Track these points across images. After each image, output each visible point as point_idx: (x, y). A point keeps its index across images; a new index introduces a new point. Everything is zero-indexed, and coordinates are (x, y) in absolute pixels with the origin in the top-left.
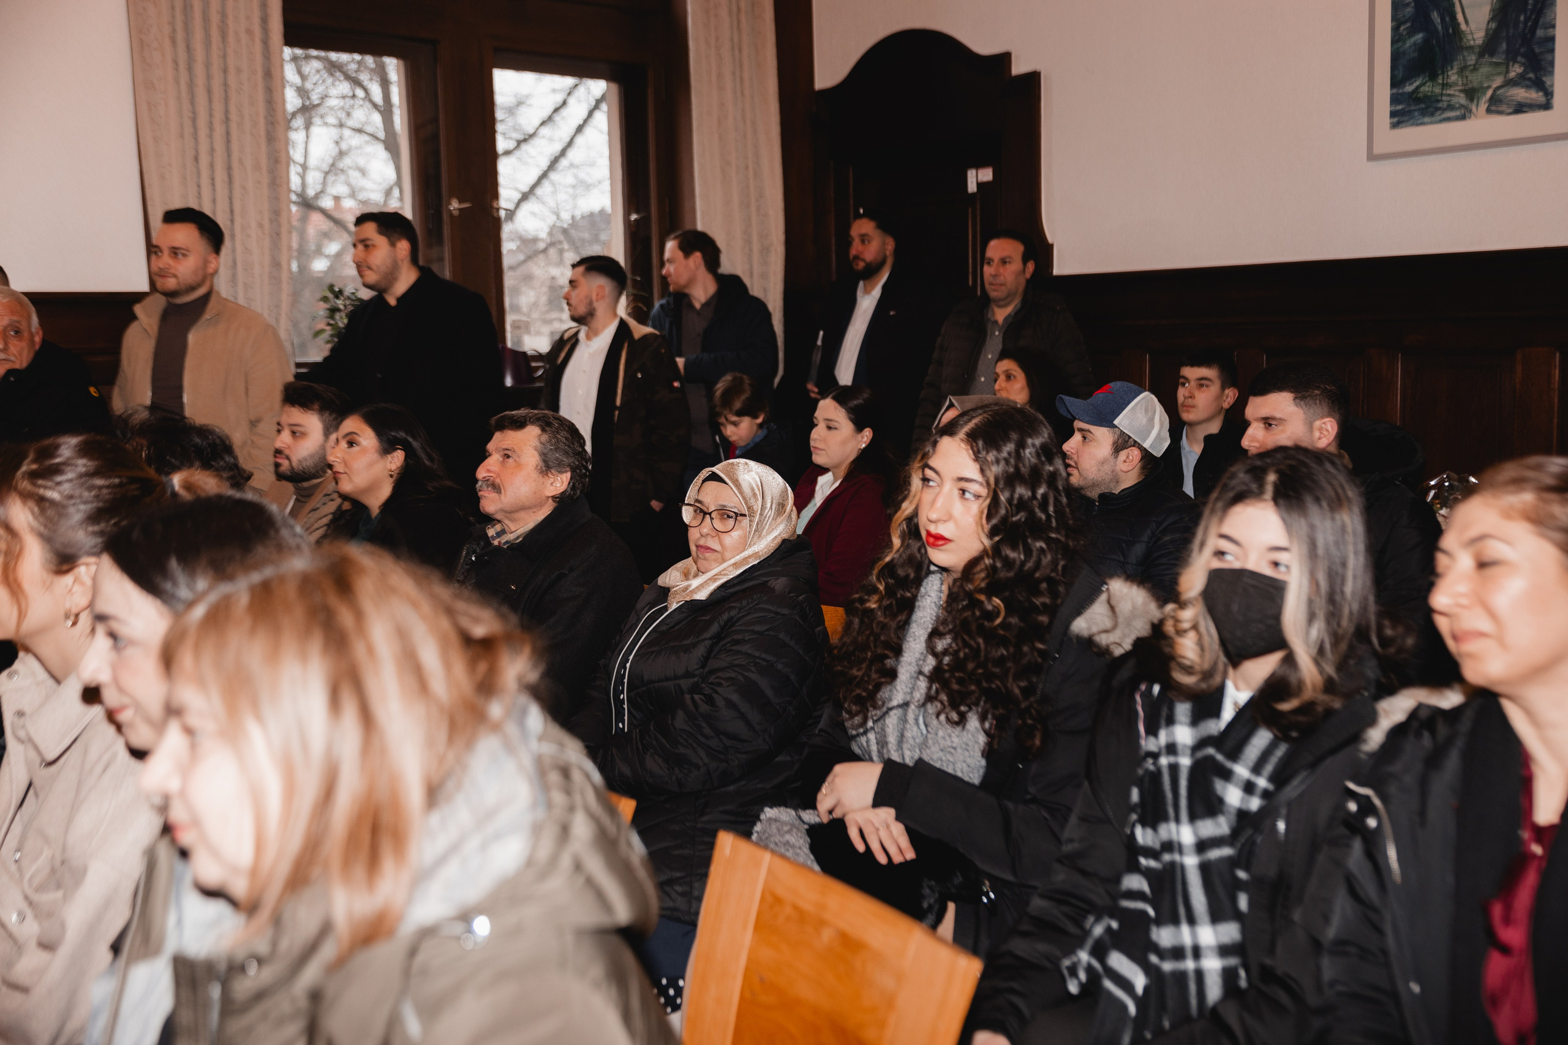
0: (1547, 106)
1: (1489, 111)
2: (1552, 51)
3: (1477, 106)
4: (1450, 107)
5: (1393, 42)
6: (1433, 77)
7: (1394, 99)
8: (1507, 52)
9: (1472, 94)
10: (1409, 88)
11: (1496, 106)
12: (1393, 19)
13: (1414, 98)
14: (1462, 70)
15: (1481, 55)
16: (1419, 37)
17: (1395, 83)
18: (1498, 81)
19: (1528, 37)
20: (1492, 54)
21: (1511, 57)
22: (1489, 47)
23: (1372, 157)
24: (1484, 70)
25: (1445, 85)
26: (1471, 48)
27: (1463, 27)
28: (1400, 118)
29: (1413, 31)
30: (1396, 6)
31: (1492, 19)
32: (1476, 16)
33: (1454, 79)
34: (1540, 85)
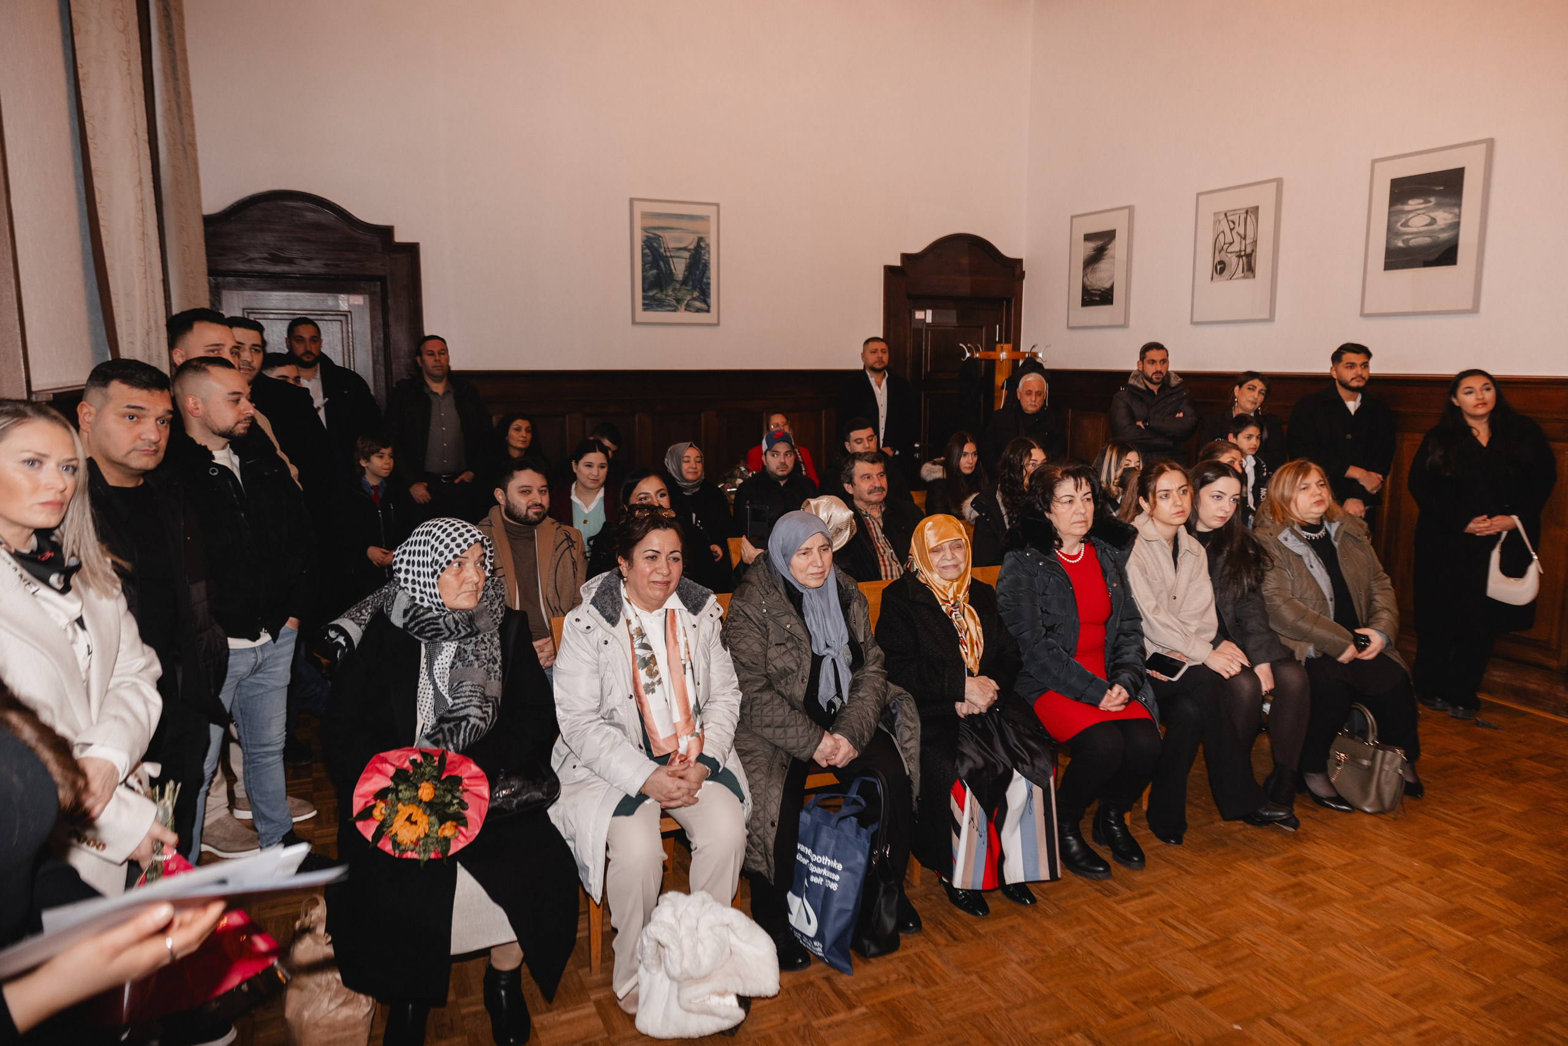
0: (708, 311)
1: (686, 310)
2: (709, 289)
3: (681, 307)
4: (670, 306)
5: (643, 271)
6: (661, 291)
7: (644, 298)
8: (693, 286)
9: (679, 301)
10: (651, 294)
11: (688, 308)
12: (643, 261)
13: (653, 298)
14: (674, 290)
15: (682, 285)
16: (655, 271)
17: (644, 291)
18: (689, 298)
19: (700, 281)
20: (686, 285)
21: (694, 288)
22: (684, 282)
23: (634, 322)
24: (683, 292)
25: (666, 296)
26: (677, 281)
27: (674, 271)
28: (647, 307)
29: (651, 268)
30: (644, 255)
31: (686, 270)
32: (679, 268)
33: (670, 293)
34: (705, 302)
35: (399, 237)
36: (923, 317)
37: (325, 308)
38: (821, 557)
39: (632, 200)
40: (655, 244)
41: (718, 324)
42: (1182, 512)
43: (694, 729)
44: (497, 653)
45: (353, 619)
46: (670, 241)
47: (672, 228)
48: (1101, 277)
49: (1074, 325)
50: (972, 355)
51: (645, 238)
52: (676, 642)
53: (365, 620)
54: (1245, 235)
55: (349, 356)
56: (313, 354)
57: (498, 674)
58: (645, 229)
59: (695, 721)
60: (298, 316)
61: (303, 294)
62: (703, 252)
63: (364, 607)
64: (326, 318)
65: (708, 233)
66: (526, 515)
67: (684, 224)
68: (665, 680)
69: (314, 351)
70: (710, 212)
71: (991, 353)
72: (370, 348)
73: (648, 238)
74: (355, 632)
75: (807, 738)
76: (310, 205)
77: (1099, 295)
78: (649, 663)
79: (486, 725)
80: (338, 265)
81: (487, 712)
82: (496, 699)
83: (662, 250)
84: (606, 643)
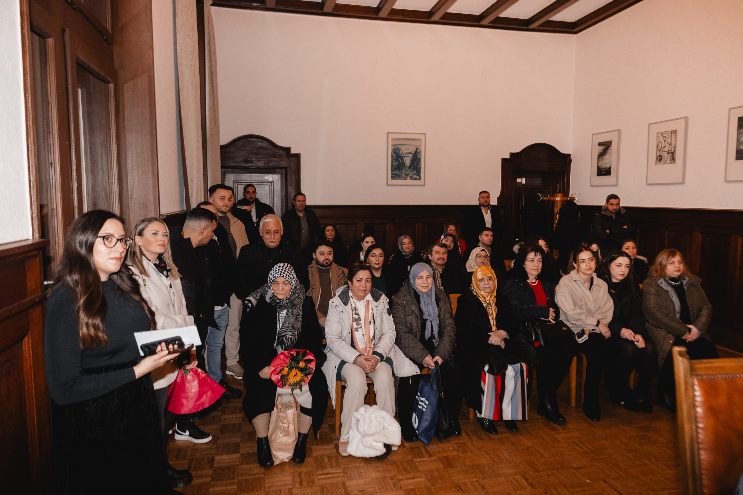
0: (420, 179)
1: (410, 179)
2: (421, 170)
3: (408, 178)
4: (403, 177)
5: (392, 163)
6: (400, 171)
7: (392, 174)
9: (407, 175)
10: (395, 172)
11: (411, 178)
12: (392, 158)
13: (396, 174)
14: (405, 170)
15: (408, 168)
16: (397, 163)
17: (392, 171)
18: (412, 174)
19: (417, 167)
20: (411, 168)
21: (414, 170)
22: (410, 167)
23: (387, 185)
24: (409, 171)
25: (402, 173)
26: (406, 167)
27: (405, 162)
28: (393, 178)
29: (396, 162)
30: (392, 156)
31: (410, 162)
32: (408, 161)
33: (403, 172)
34: (419, 176)
35: (293, 152)
36: (521, 181)
37: (263, 180)
38: (427, 281)
39: (388, 133)
40: (397, 152)
41: (424, 185)
42: (591, 269)
43: (371, 345)
44: (301, 312)
45: (254, 298)
46: (404, 150)
47: (405, 145)
48: (605, 163)
49: (594, 185)
50: (543, 198)
51: (393, 149)
52: (368, 312)
53: (258, 298)
54: (671, 143)
55: (272, 199)
56: (253, 198)
57: (300, 320)
58: (393, 145)
59: (372, 342)
60: (249, 183)
61: (256, 175)
62: (418, 154)
63: (258, 293)
64: (264, 184)
65: (421, 146)
66: (323, 264)
67: (410, 142)
68: (363, 327)
69: (253, 197)
70: (422, 137)
71: (552, 198)
72: (280, 196)
73: (395, 149)
74: (254, 302)
75: (421, 354)
76: (260, 140)
77: (605, 171)
78: (358, 320)
79: (295, 338)
80: (269, 163)
81: (295, 333)
82: (299, 329)
83: (400, 154)
84: (343, 312)
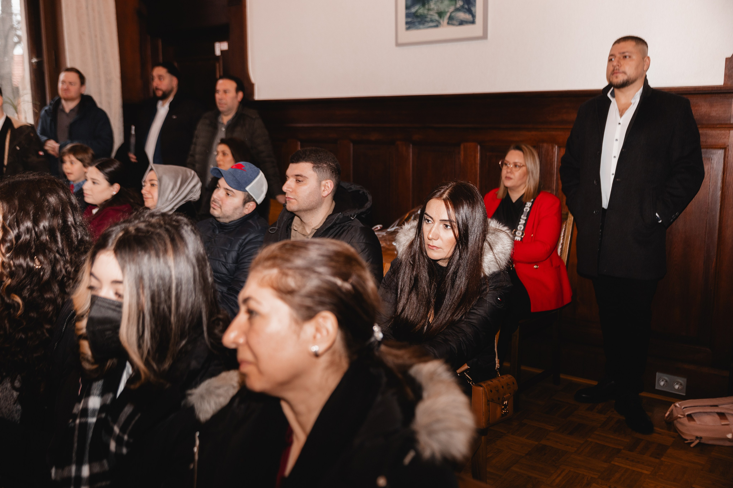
0: (473, 22)
1: (448, 23)
3: (443, 21)
4: (432, 21)
6: (424, 5)
7: (408, 16)
9: (441, 14)
10: (413, 10)
11: (451, 20)
13: (415, 15)
14: (436, 2)
17: (407, 8)
18: (452, 9)
23: (398, 45)
24: (446, 3)
25: (429, 10)
28: (410, 25)
33: (433, 7)
34: (470, 11)
41: (484, 36)
